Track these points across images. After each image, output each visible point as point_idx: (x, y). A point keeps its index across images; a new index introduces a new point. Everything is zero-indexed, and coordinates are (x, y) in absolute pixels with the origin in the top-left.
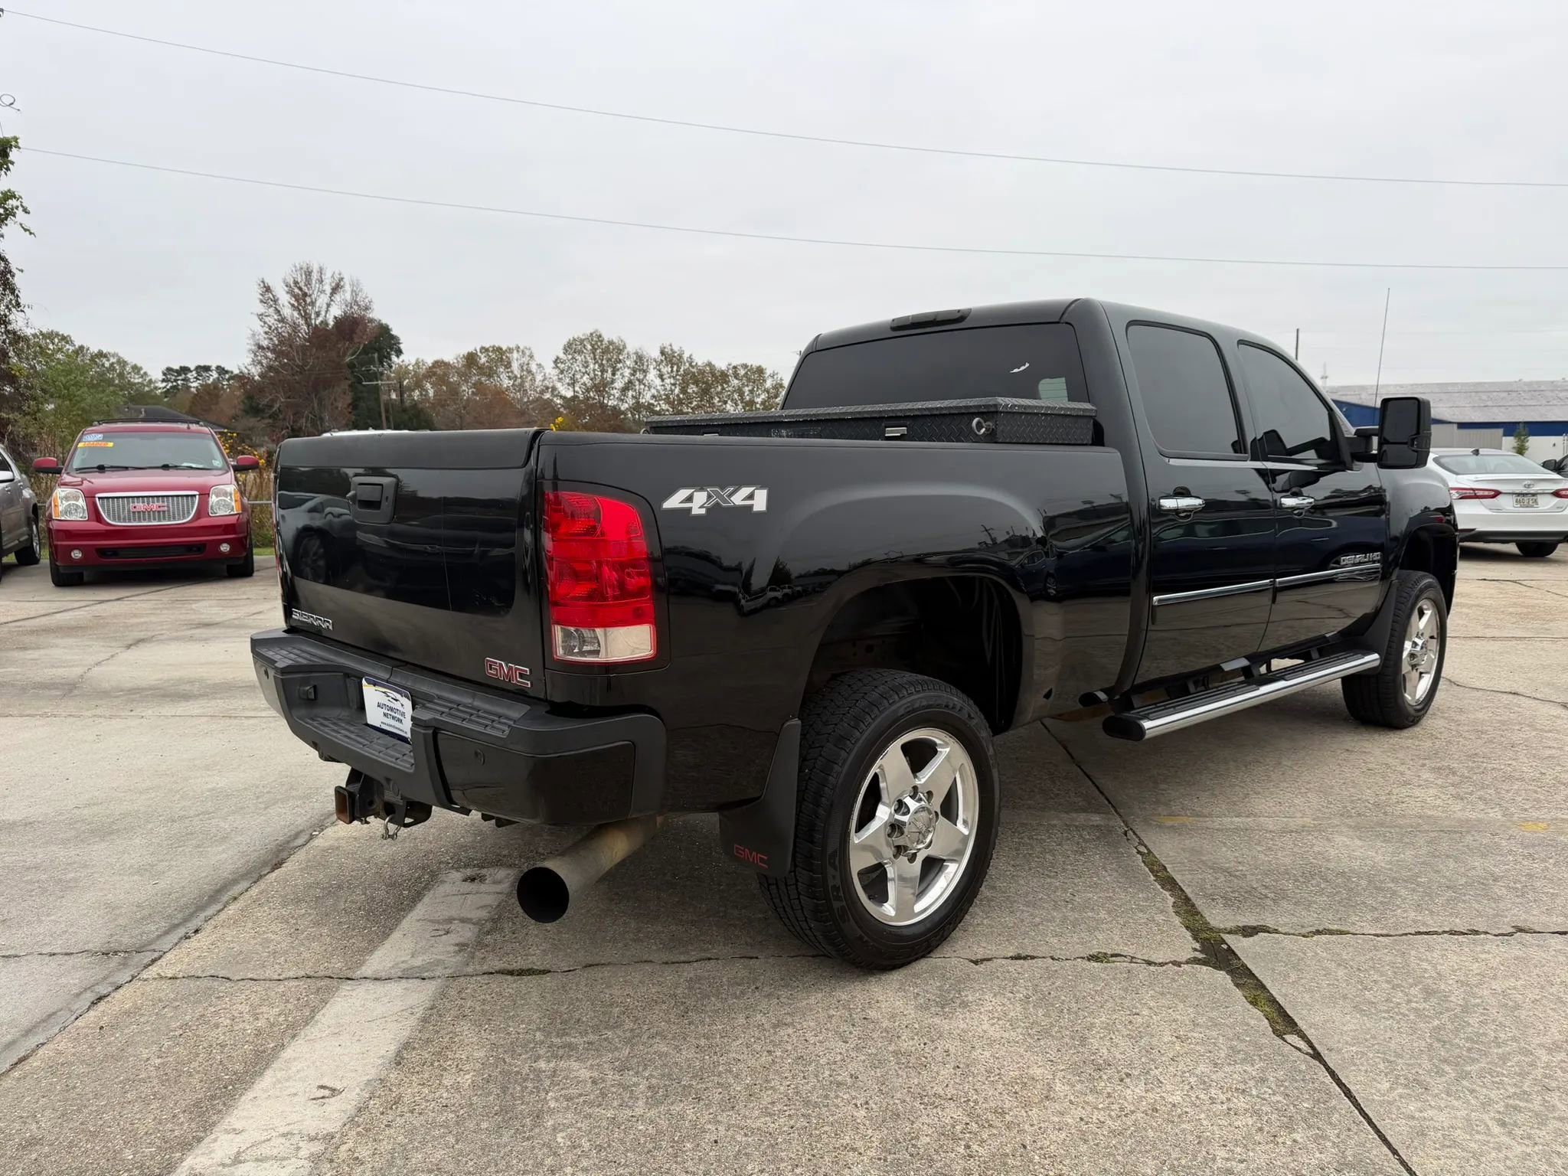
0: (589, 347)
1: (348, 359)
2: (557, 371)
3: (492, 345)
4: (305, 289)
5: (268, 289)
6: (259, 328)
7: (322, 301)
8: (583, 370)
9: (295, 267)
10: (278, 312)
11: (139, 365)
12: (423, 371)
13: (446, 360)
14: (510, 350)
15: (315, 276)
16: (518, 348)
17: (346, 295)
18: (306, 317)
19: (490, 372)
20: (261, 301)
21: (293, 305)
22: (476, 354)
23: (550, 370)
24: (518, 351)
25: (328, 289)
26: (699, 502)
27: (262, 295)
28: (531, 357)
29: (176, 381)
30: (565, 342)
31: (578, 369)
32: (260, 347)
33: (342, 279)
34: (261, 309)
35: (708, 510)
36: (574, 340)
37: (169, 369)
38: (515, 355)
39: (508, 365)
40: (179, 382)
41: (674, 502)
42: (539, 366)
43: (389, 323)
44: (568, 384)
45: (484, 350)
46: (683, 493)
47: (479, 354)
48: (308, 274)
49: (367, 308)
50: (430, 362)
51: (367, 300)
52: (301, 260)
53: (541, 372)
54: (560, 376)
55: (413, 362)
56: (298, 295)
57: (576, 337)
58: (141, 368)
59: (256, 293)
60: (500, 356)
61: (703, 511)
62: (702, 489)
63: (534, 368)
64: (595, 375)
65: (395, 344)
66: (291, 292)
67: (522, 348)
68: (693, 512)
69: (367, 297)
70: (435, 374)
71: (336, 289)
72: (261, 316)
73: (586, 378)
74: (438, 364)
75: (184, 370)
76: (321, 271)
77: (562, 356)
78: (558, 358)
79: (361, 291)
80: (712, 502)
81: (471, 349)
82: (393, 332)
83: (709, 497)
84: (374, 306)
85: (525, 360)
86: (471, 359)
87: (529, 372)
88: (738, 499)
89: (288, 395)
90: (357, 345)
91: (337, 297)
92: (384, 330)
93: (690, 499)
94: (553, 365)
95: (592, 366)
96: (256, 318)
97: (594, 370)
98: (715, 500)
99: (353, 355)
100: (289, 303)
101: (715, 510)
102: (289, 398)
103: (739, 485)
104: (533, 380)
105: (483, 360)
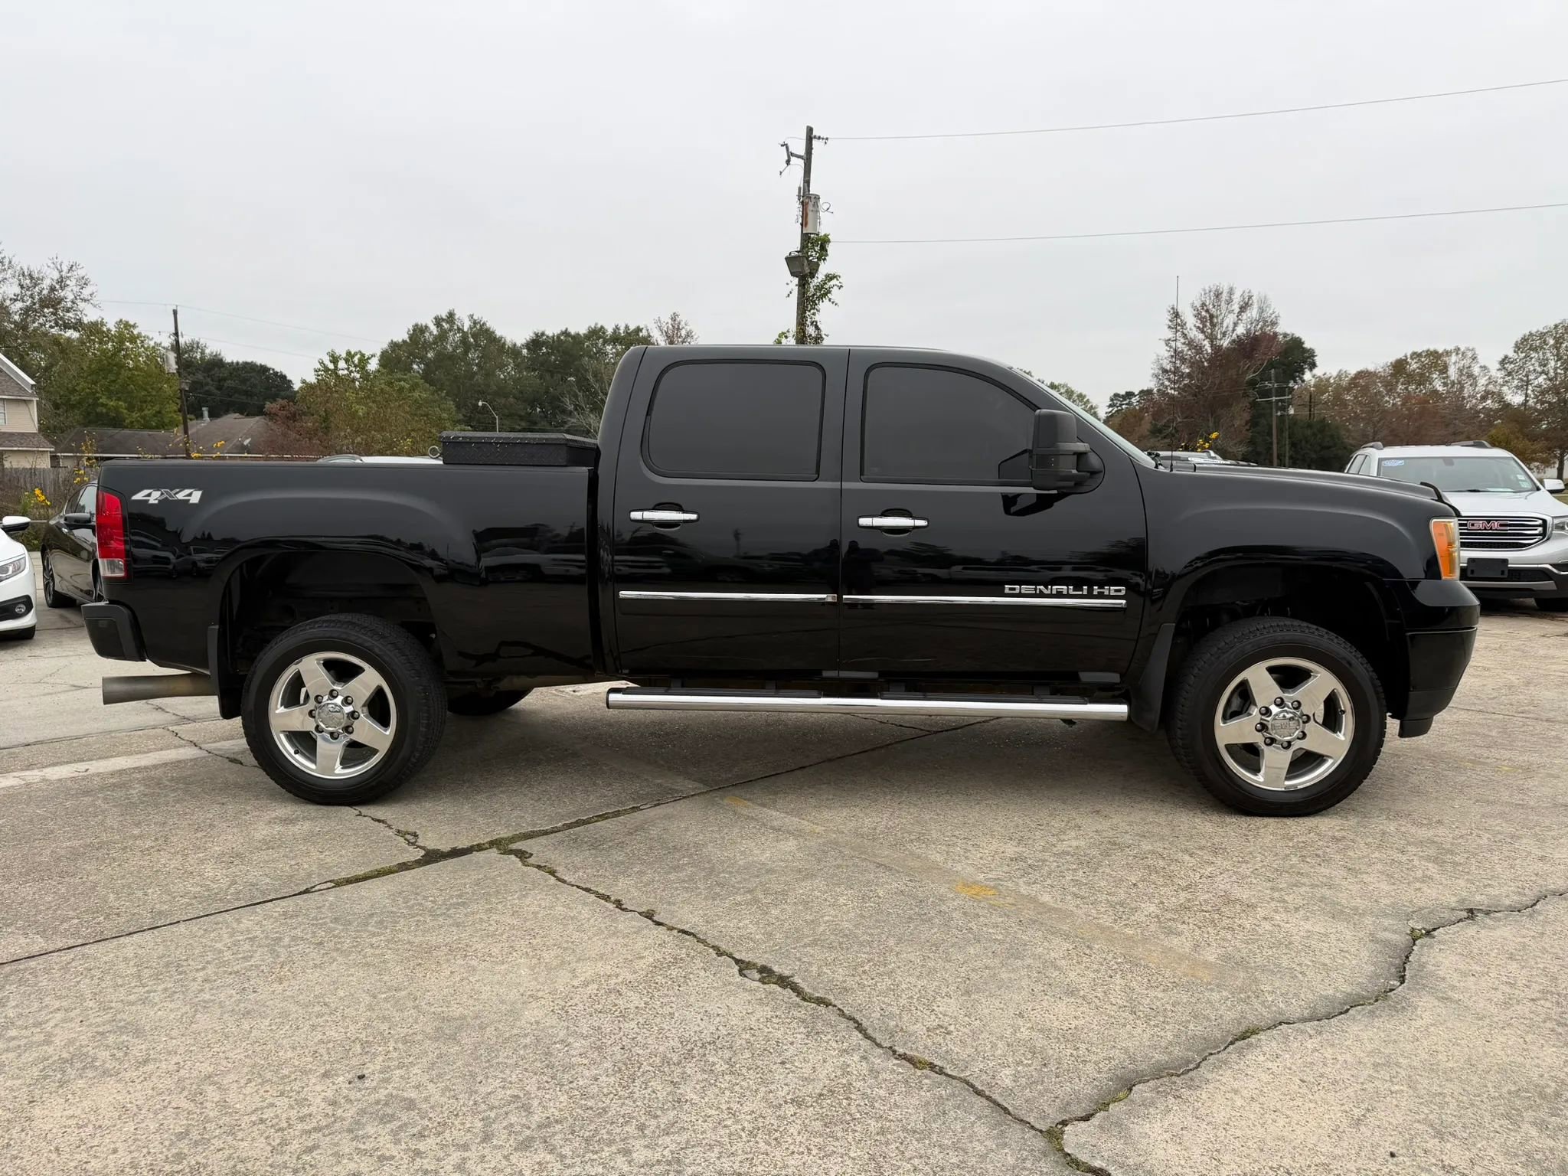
0: (1552, 342)
1: (1249, 377)
2: (1503, 373)
3: (1425, 349)
4: (1213, 311)
5: (1177, 315)
6: (1164, 352)
7: (1229, 321)
8: (1539, 369)
9: (1204, 290)
10: (1185, 336)
11: (1084, 393)
12: (1344, 384)
13: (1371, 368)
14: (1448, 353)
15: (1225, 296)
16: (1458, 350)
17: (1253, 313)
18: (1212, 338)
19: (1422, 379)
20: (1169, 327)
21: (1198, 327)
22: (1406, 360)
23: (1495, 372)
24: (1457, 354)
25: (1236, 308)
26: (155, 497)
27: (1171, 321)
28: (1474, 358)
29: (1121, 405)
30: (1518, 337)
31: (1532, 368)
32: (1165, 371)
33: (1250, 298)
34: (1170, 334)
35: (160, 501)
36: (1531, 334)
37: (1116, 395)
38: (1454, 358)
39: (1444, 370)
40: (1124, 407)
41: (139, 496)
42: (1484, 368)
43: (1301, 337)
44: (1517, 387)
45: (1416, 355)
46: (146, 492)
47: (1409, 360)
48: (1218, 295)
49: (1274, 324)
50: (1353, 372)
51: (1273, 316)
52: (1210, 283)
53: (1485, 376)
54: (1507, 379)
55: (1335, 374)
56: (1205, 317)
57: (1533, 332)
58: (1085, 396)
59: (1165, 318)
60: (1435, 360)
61: (156, 502)
62: (158, 490)
63: (1476, 370)
64: (1556, 374)
65: (1309, 357)
66: (1198, 316)
67: (1462, 349)
68: (150, 502)
69: (1274, 312)
70: (1356, 385)
71: (1243, 308)
72: (1167, 342)
73: (1541, 379)
74: (1360, 374)
75: (1130, 395)
76: (1231, 292)
77: (1511, 354)
78: (1506, 357)
79: (1269, 306)
80: (163, 497)
81: (1400, 356)
82: (1307, 345)
83: (162, 494)
84: (1281, 321)
85: (1467, 362)
86: (1399, 366)
87: (1470, 376)
88: (181, 496)
89: (1185, 415)
90: (1259, 362)
91: (1244, 316)
92: (1296, 344)
93: (149, 495)
94: (1498, 366)
95: (1552, 363)
96: (1163, 343)
97: (1556, 369)
98: (165, 495)
99: (1254, 372)
100: (1195, 326)
101: (163, 502)
102: (1186, 418)
103: (183, 488)
104: (1474, 384)
105: (1414, 366)
